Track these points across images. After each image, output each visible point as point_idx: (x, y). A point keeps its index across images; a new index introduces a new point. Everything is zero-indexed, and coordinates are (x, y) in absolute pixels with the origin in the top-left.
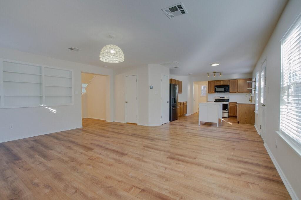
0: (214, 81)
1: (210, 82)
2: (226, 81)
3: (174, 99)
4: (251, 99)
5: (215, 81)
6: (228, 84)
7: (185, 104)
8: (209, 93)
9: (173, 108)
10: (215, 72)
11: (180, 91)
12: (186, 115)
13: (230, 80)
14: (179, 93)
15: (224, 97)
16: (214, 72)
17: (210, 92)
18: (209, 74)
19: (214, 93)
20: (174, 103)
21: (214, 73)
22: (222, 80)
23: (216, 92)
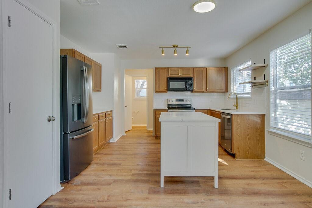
0: (166, 68)
1: (158, 71)
2: (188, 69)
3: (79, 105)
4: (237, 104)
5: (168, 68)
6: (191, 75)
7: (108, 116)
8: (156, 92)
9: (75, 137)
10: (177, 46)
11: (98, 88)
12: (111, 141)
13: (193, 69)
14: (94, 90)
15: (183, 100)
16: (174, 46)
17: (158, 90)
18: (164, 49)
19: (165, 92)
20: (79, 118)
21: (174, 48)
22: (180, 68)
23: (169, 89)
